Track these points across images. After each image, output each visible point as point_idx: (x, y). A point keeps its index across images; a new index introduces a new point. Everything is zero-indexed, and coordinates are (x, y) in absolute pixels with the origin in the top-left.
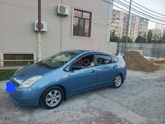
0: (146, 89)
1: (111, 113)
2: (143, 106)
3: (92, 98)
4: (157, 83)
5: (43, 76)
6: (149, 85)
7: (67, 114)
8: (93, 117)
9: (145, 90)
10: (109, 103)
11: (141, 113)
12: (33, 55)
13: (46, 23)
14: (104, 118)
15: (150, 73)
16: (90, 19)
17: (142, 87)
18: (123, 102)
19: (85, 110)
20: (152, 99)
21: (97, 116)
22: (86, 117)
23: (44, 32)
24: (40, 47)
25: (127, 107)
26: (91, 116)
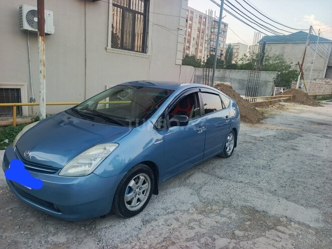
0: (275, 155)
1: (254, 208)
2: (297, 189)
3: (196, 182)
4: (282, 143)
5: (117, 145)
6: (273, 147)
7: (174, 221)
8: (230, 222)
9: (276, 157)
10: (238, 189)
11: (303, 202)
12: (18, 90)
13: (51, 13)
14: (250, 220)
15: (258, 125)
16: (146, 14)
17: (266, 152)
18: (260, 185)
19: (203, 209)
20: (300, 173)
21: (233, 218)
22: (216, 224)
23: (47, 34)
24: (43, 71)
25: (274, 193)
26: (224, 219)
